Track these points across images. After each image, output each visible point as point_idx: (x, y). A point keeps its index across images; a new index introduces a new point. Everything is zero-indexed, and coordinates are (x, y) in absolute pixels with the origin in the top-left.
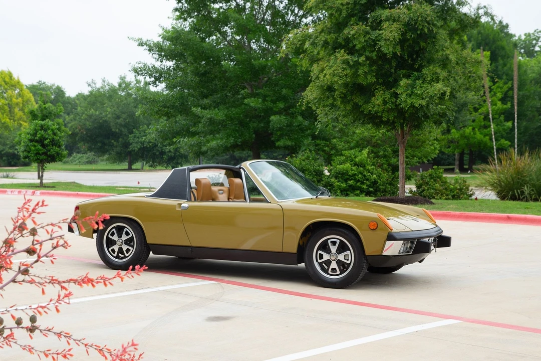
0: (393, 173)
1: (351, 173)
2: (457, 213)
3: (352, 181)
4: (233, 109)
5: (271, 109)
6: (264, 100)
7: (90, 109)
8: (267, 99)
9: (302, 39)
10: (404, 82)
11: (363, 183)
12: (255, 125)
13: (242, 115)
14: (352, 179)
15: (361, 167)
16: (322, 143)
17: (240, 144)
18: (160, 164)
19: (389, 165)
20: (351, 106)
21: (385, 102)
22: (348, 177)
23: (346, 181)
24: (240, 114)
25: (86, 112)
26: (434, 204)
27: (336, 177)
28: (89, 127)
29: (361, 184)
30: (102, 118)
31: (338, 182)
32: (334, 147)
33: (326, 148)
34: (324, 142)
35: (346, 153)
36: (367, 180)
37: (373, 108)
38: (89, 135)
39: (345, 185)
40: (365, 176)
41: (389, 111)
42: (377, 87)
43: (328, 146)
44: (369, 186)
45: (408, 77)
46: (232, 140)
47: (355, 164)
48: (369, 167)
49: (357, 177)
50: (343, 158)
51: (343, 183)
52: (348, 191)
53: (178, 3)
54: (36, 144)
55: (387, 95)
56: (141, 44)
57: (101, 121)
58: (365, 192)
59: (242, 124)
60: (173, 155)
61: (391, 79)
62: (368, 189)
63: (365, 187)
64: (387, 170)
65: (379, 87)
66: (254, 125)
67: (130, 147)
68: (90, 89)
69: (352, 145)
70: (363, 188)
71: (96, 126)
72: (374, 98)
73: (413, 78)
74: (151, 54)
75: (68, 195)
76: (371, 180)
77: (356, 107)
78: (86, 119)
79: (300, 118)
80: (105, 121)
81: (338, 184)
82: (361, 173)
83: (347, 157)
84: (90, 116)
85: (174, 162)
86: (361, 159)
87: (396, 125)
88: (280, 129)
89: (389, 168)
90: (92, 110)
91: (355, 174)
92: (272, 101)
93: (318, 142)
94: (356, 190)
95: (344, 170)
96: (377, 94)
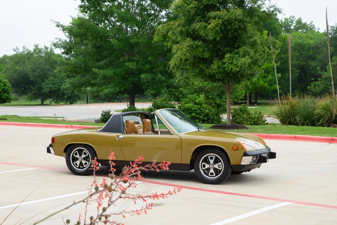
0: (218, 108)
1: (193, 109)
2: (265, 134)
3: (194, 114)
4: (118, 69)
5: (142, 69)
6: (137, 64)
7: (16, 66)
8: (139, 63)
9: (167, 30)
10: (228, 55)
11: (200, 115)
12: (132, 79)
13: (123, 73)
14: (194, 113)
15: (199, 105)
16: (174, 90)
17: (123, 91)
18: (61, 101)
19: (215, 103)
20: (198, 70)
21: (219, 67)
22: (191, 111)
23: (190, 114)
24: (123, 72)
25: (13, 68)
26: (248, 128)
27: (184, 111)
28: (16, 78)
29: (199, 115)
30: (24, 72)
32: (181, 93)
33: (176, 93)
34: (175, 89)
35: (190, 96)
36: (203, 113)
37: (212, 71)
38: (15, 82)
39: (190, 116)
40: (201, 111)
41: (221, 72)
43: (177, 92)
44: (204, 117)
45: (231, 52)
46: (118, 89)
47: (196, 104)
48: (203, 105)
49: (197, 111)
50: (188, 99)
51: (188, 115)
55: (220, 64)
56: (58, 26)
57: (23, 74)
58: (202, 120)
59: (123, 78)
60: (70, 95)
61: (220, 53)
62: (203, 118)
63: (201, 117)
64: (214, 107)
65: (215, 59)
66: (131, 79)
67: (43, 90)
68: (15, 53)
69: (192, 91)
71: (20, 77)
72: (212, 65)
73: (234, 53)
74: (64, 33)
75: (18, 125)
76: (205, 113)
77: (201, 71)
78: (13, 73)
79: (160, 75)
80: (26, 74)
82: (199, 109)
83: (190, 99)
84: (16, 71)
85: (71, 100)
86: (199, 101)
87: (225, 80)
88: (148, 82)
89: (215, 105)
90: (18, 67)
91: (196, 110)
92: (142, 64)
93: (171, 89)
94: (196, 119)
95: (189, 107)
96: (214, 62)
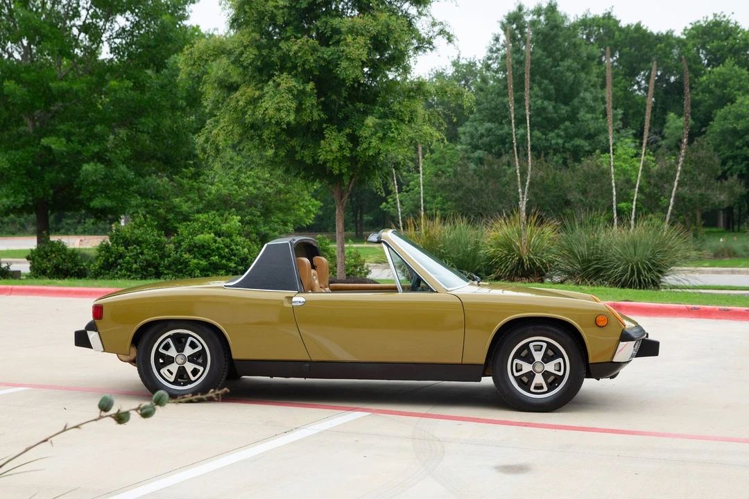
1: (214, 246)
3: (217, 257)
5: (79, 153)
6: (69, 140)
8: (72, 138)
10: (370, 121)
11: (229, 260)
12: (53, 175)
13: (30, 162)
14: (215, 255)
15: (228, 237)
16: (156, 203)
17: (31, 204)
22: (210, 251)
23: (206, 257)
24: (29, 160)
27: (191, 252)
29: (227, 261)
31: (194, 258)
34: (157, 201)
35: (202, 217)
36: (235, 255)
39: (206, 263)
40: (232, 250)
42: (324, 126)
44: (238, 264)
46: (22, 199)
47: (218, 234)
48: (237, 239)
49: (222, 252)
50: (196, 225)
51: (202, 260)
52: (209, 271)
55: (343, 137)
59: (30, 173)
61: (340, 116)
62: (236, 267)
63: (233, 265)
64: (255, 241)
65: (327, 127)
66: (49, 176)
69: (201, 206)
70: (230, 267)
72: (323, 141)
76: (240, 255)
79: (123, 168)
81: (196, 261)
82: (228, 247)
83: (204, 223)
88: (94, 183)
91: (221, 248)
92: (79, 142)
93: (149, 201)
94: (220, 269)
95: (205, 242)
96: (327, 136)
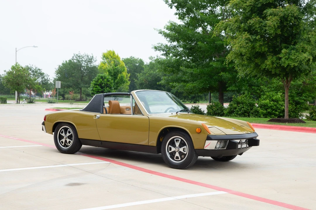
0: (296, 106)
1: (269, 105)
2: (310, 128)
3: (270, 110)
7: (151, 71)
10: (284, 51)
11: (276, 111)
15: (276, 102)
16: (256, 88)
17: (208, 88)
18: (188, 100)
19: (294, 101)
20: (254, 65)
21: (273, 63)
22: (267, 107)
23: (266, 109)
25: (148, 72)
26: (305, 123)
27: (261, 107)
28: (150, 80)
29: (275, 111)
30: (157, 75)
31: (262, 110)
32: (262, 91)
33: (258, 91)
34: (257, 87)
35: (268, 93)
36: (279, 109)
37: (266, 66)
38: (150, 84)
39: (266, 112)
40: (278, 107)
41: (275, 68)
43: (259, 90)
44: (280, 113)
45: (286, 48)
47: (273, 100)
48: (280, 103)
49: (273, 108)
50: (265, 96)
51: (264, 111)
52: (267, 115)
53: (177, 10)
54: (98, 86)
55: (274, 58)
56: (161, 33)
57: (156, 77)
58: (277, 116)
60: (194, 95)
61: (277, 49)
62: (279, 114)
63: (277, 113)
65: (270, 54)
67: (171, 91)
68: (150, 61)
69: (273, 89)
70: (276, 114)
71: (153, 79)
72: (266, 61)
73: (290, 49)
74: (166, 38)
76: (281, 109)
77: (257, 66)
78: (148, 76)
80: (159, 77)
81: (262, 111)
82: (276, 106)
83: (268, 96)
84: (151, 74)
85: (195, 99)
86: (276, 98)
90: (152, 71)
91: (272, 106)
93: (253, 87)
94: (272, 115)
95: (265, 104)
